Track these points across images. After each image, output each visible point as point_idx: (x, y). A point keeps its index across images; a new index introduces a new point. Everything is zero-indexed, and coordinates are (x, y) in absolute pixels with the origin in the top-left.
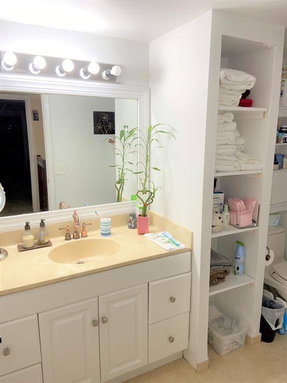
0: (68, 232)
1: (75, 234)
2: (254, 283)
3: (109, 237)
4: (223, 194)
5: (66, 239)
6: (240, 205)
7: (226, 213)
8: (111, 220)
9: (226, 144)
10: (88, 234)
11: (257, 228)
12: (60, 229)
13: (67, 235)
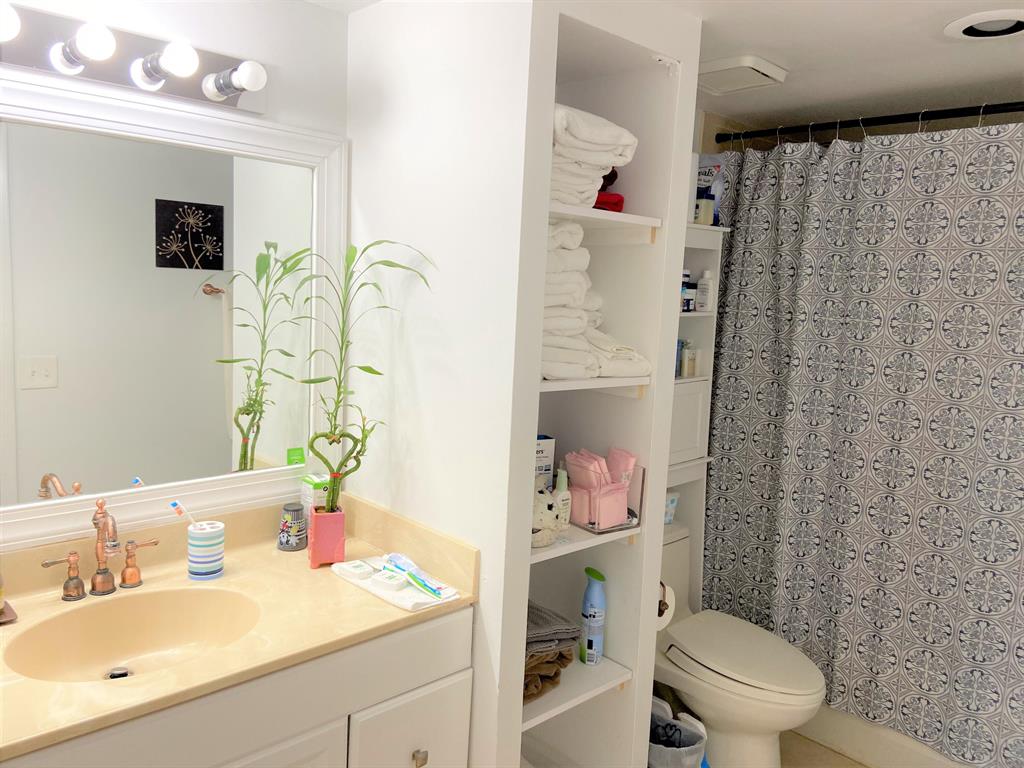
0: (73, 574)
1: (99, 578)
2: (629, 681)
3: (217, 580)
4: (553, 441)
5: (67, 598)
6: (596, 469)
7: (563, 493)
8: (225, 528)
9: (564, 306)
10: (144, 576)
11: (638, 530)
12: (46, 565)
13: (72, 584)
